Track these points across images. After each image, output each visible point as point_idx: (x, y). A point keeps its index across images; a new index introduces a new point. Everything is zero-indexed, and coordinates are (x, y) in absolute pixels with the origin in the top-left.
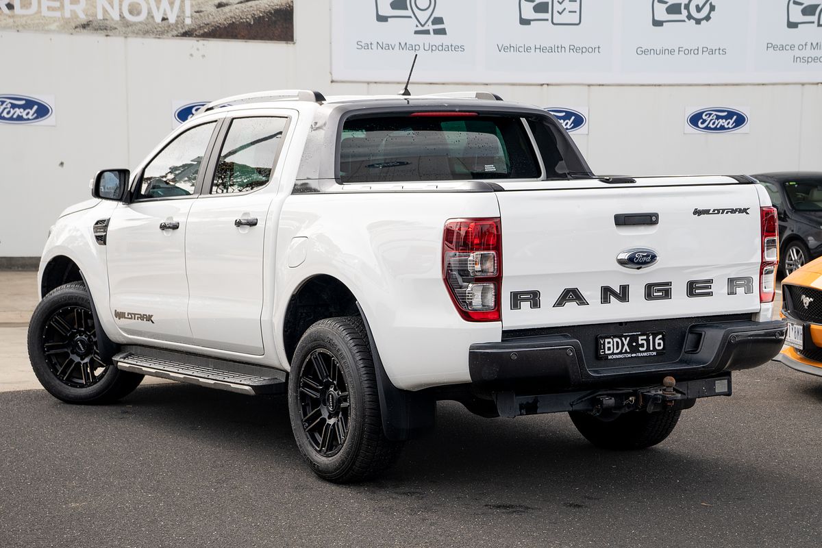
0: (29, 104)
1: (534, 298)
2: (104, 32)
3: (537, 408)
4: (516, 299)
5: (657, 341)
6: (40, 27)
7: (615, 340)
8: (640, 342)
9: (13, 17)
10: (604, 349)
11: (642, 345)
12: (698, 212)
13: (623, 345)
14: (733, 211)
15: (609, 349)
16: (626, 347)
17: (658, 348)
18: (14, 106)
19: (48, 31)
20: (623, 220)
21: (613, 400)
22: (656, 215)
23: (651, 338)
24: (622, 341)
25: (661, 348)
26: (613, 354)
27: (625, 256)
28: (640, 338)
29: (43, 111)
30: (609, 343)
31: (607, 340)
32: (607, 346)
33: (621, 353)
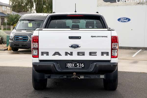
0: (127, 19)
1: (47, 54)
2: (142, 4)
3: (50, 77)
4: (43, 54)
5: (82, 65)
6: (130, 4)
7: (70, 64)
8: (77, 65)
9: (126, 3)
10: (67, 65)
11: (78, 66)
12: (92, 37)
13: (73, 65)
14: (103, 37)
15: (69, 66)
16: (73, 66)
17: (82, 66)
18: (124, 19)
19: (132, 5)
20: (71, 38)
21: (66, 77)
22: (80, 37)
23: (80, 64)
24: (72, 64)
25: (83, 66)
26: (70, 67)
27: (70, 46)
28: (77, 64)
29: (129, 20)
30: (69, 64)
31: (68, 64)
32: (68, 65)
33: (72, 67)
